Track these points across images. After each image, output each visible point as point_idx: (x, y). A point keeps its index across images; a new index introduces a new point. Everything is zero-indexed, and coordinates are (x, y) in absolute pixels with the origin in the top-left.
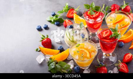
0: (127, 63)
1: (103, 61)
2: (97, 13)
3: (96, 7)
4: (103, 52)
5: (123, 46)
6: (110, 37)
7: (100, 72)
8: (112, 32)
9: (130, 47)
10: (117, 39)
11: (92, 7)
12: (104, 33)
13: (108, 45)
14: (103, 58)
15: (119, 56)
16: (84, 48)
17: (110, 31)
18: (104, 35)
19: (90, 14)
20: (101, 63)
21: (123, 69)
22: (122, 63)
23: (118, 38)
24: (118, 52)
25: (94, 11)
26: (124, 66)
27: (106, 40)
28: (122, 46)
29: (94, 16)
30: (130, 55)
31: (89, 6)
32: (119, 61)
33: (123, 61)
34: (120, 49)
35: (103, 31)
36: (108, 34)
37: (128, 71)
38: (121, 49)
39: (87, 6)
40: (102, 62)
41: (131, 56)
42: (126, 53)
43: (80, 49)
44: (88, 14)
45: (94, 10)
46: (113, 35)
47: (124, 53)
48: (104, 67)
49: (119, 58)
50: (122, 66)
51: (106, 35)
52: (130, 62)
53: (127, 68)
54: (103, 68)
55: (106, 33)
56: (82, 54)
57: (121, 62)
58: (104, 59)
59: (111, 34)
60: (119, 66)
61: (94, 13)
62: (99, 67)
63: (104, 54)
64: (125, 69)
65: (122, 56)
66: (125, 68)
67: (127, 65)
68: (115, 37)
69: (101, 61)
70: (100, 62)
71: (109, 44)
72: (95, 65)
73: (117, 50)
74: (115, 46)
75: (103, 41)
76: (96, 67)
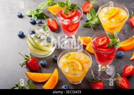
0: (128, 77)
1: (99, 75)
2: (73, 12)
3: (72, 5)
4: (98, 63)
5: (123, 56)
6: (107, 46)
7: (94, 88)
8: (110, 40)
9: (131, 57)
10: (116, 48)
11: (67, 5)
12: (100, 40)
13: (105, 56)
14: (98, 71)
15: (117, 68)
16: (76, 59)
17: (107, 38)
18: (101, 43)
19: (64, 13)
20: (95, 78)
21: (123, 84)
22: (122, 77)
23: (117, 46)
24: (116, 63)
25: (70, 10)
26: (124, 80)
27: (102, 50)
28: (121, 56)
29: (69, 16)
30: (131, 67)
31: (64, 4)
32: (118, 74)
33: (123, 75)
34: (119, 60)
35: (99, 38)
36: (105, 41)
37: (128, 87)
38: (121, 60)
39: (62, 4)
40: (97, 76)
41: (133, 68)
42: (126, 65)
43: (71, 60)
44: (63, 13)
45: (70, 8)
46: (111, 43)
47: (124, 65)
48: (100, 81)
49: (117, 71)
50: (121, 80)
51: (102, 43)
52: (131, 76)
53: (127, 83)
54: (99, 83)
55: (103, 40)
56: (73, 66)
57: (121, 75)
58: (99, 73)
59: (108, 41)
60: (118, 81)
61: (69, 11)
62: (94, 82)
63: (100, 66)
64: (125, 85)
65: (121, 68)
66: (126, 83)
67: (128, 79)
68: (113, 45)
69: (96, 74)
70: (95, 76)
71: (106, 54)
72: (88, 80)
73: (115, 61)
74: (112, 56)
75: (99, 50)
76: (90, 82)
